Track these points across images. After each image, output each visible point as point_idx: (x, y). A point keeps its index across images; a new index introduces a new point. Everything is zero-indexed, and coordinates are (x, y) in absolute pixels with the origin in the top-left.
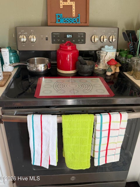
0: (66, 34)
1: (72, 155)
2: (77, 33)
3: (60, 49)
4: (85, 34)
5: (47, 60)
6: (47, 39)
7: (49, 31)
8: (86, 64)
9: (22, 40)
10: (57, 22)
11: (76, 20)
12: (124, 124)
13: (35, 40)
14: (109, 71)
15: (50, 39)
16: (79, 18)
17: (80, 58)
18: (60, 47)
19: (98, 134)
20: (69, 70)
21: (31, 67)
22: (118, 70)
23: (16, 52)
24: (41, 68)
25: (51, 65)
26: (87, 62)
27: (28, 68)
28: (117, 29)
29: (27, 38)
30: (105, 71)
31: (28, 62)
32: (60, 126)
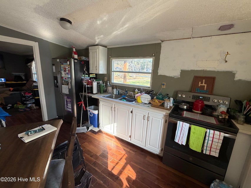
0: (199, 96)
1: (193, 143)
2: (206, 97)
3: (195, 102)
4: (210, 98)
5: (188, 105)
6: (190, 97)
7: (192, 94)
8: (207, 110)
9: (179, 96)
10: (196, 91)
11: (206, 92)
12: (222, 138)
13: (184, 96)
14: (220, 116)
15: (191, 97)
16: (208, 91)
17: (205, 107)
18: (196, 101)
19: (207, 138)
20: (198, 111)
21: (181, 106)
22: (227, 117)
23: (175, 100)
24: (185, 107)
25: (189, 107)
26: (208, 109)
27: (179, 106)
28: (230, 98)
29: (181, 96)
30: (218, 116)
31: (180, 104)
32: (190, 129)
